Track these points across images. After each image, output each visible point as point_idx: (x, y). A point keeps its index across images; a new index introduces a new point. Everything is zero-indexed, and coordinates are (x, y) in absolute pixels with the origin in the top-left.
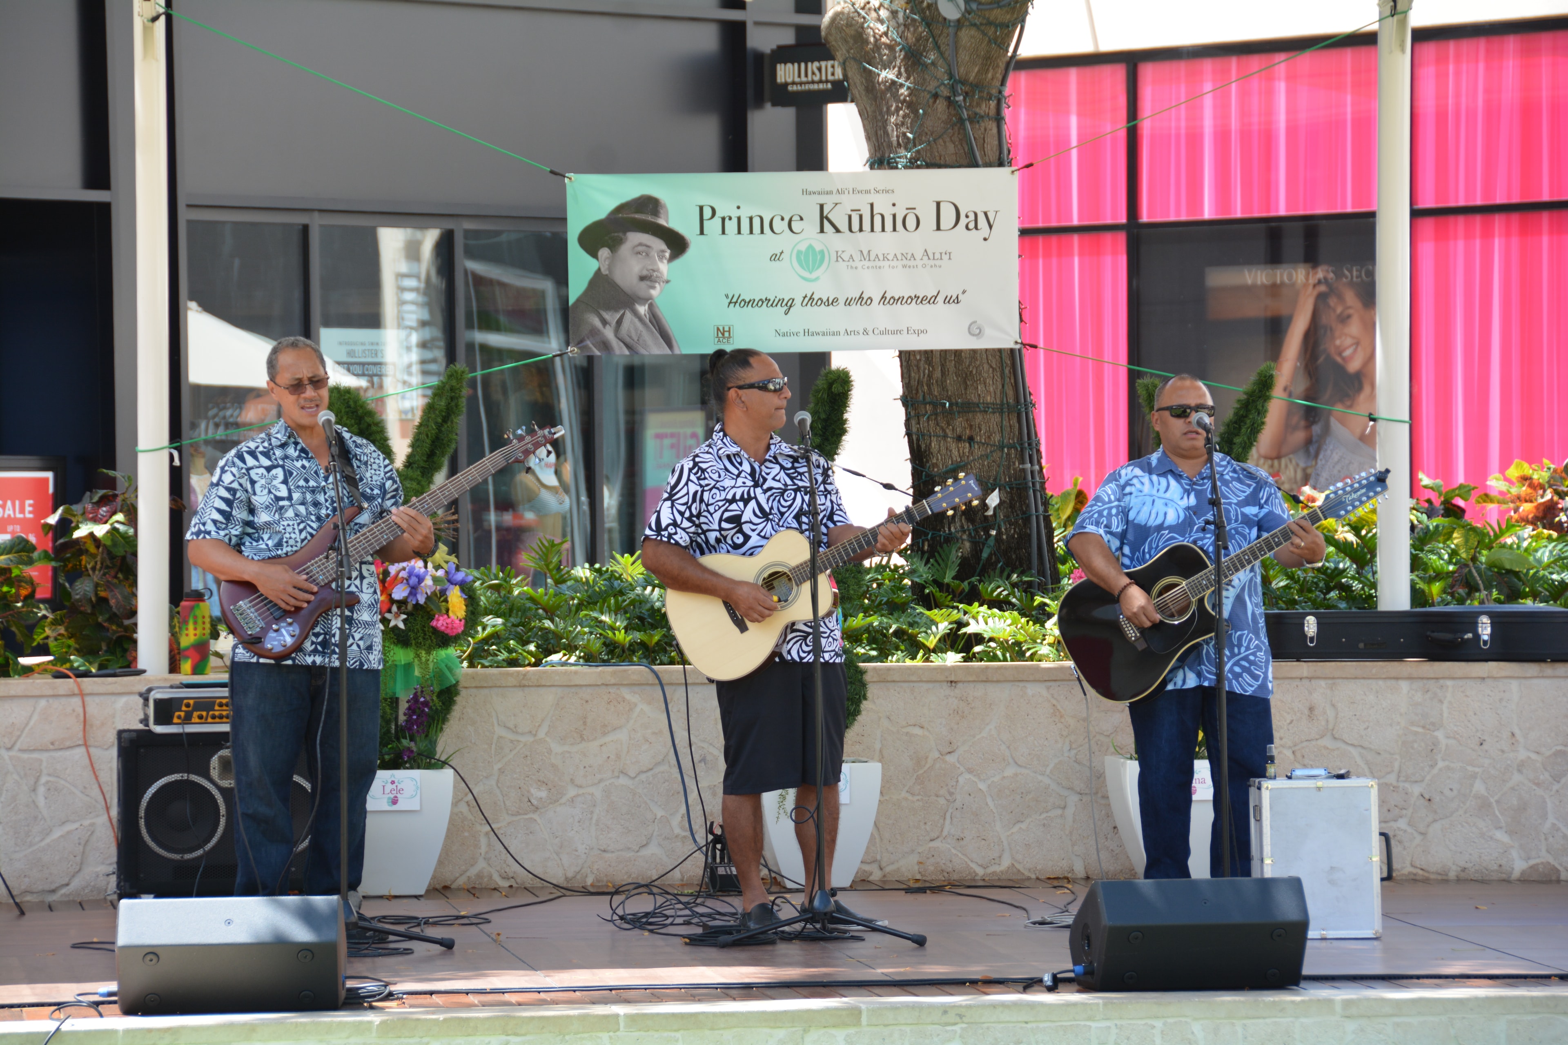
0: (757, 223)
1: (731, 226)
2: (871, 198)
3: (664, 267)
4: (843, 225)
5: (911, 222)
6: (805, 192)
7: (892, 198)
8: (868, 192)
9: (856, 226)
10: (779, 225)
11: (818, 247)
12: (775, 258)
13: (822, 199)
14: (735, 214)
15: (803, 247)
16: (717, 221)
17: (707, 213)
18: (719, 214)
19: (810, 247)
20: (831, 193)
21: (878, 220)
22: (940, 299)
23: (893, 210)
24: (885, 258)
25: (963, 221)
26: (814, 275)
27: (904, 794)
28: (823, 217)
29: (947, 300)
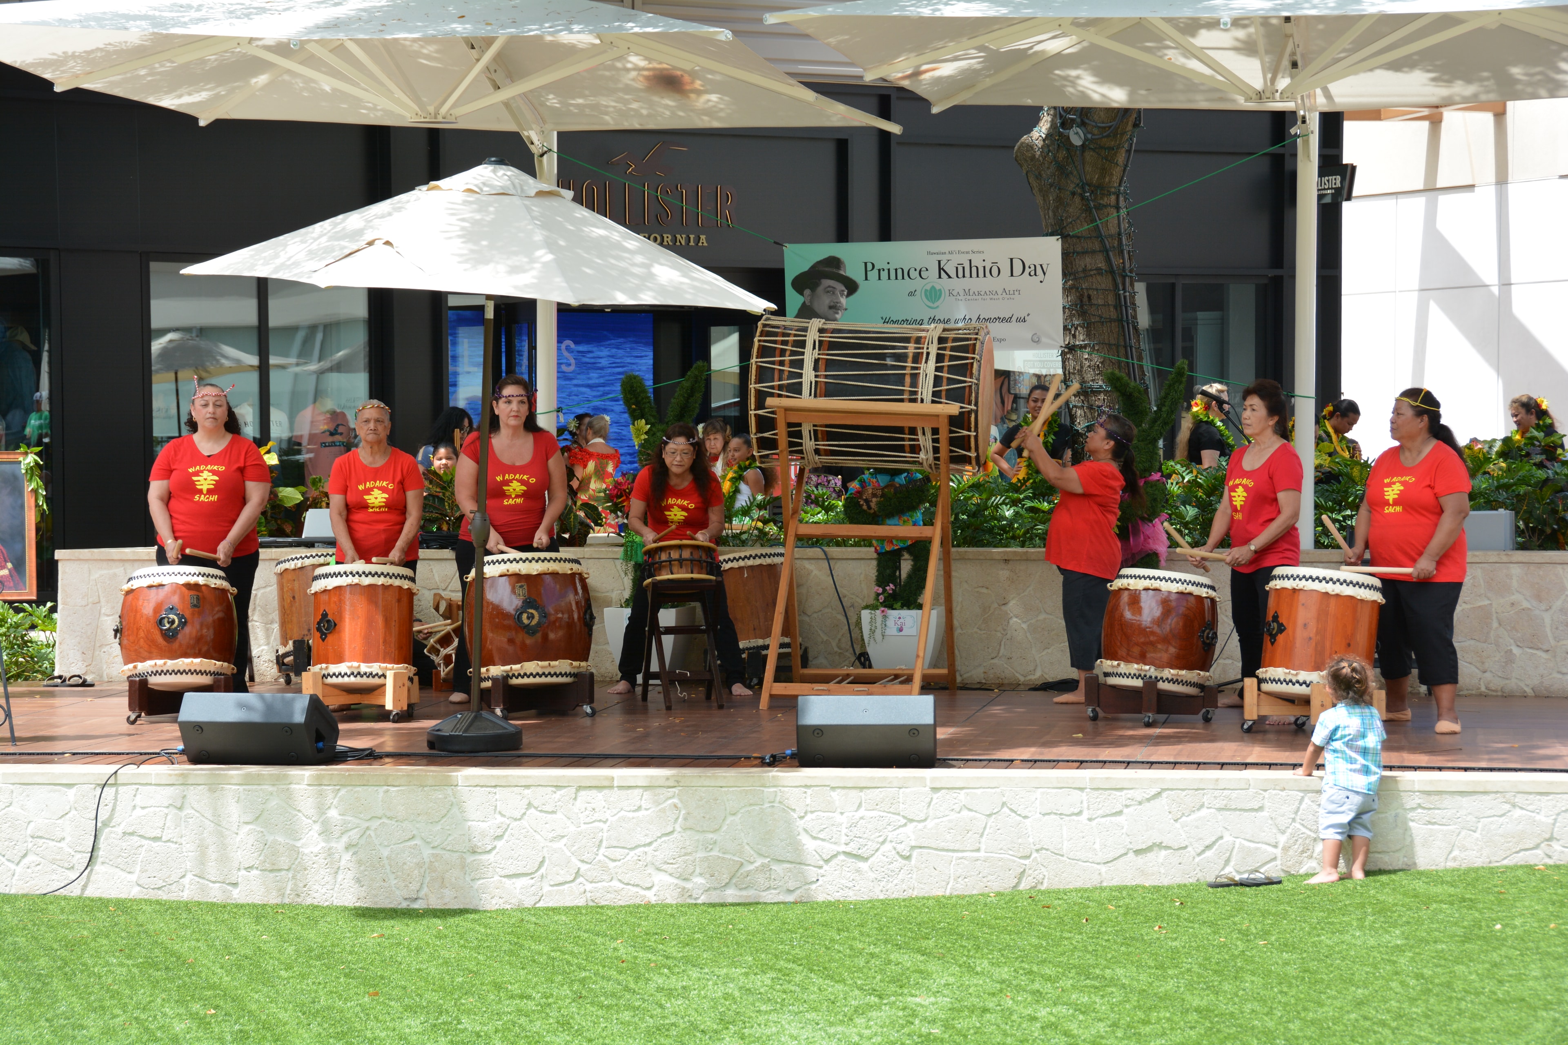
0: (900, 272)
1: (884, 275)
2: (970, 256)
3: (843, 300)
4: (953, 273)
5: (995, 271)
6: (929, 253)
7: (982, 256)
8: (968, 253)
9: (960, 274)
10: (913, 274)
11: (938, 287)
12: (911, 294)
13: (939, 257)
14: (886, 267)
15: (928, 287)
16: (876, 271)
17: (869, 267)
18: (877, 267)
19: (933, 287)
20: (945, 253)
21: (974, 270)
22: (1014, 319)
23: (984, 264)
24: (979, 294)
25: (1027, 270)
26: (936, 305)
27: (975, 630)
28: (940, 269)
29: (1019, 320)
